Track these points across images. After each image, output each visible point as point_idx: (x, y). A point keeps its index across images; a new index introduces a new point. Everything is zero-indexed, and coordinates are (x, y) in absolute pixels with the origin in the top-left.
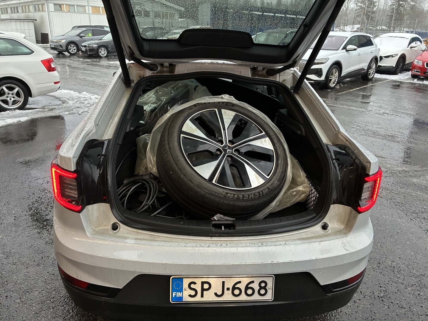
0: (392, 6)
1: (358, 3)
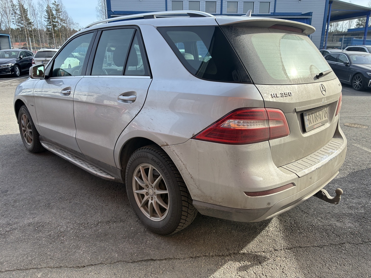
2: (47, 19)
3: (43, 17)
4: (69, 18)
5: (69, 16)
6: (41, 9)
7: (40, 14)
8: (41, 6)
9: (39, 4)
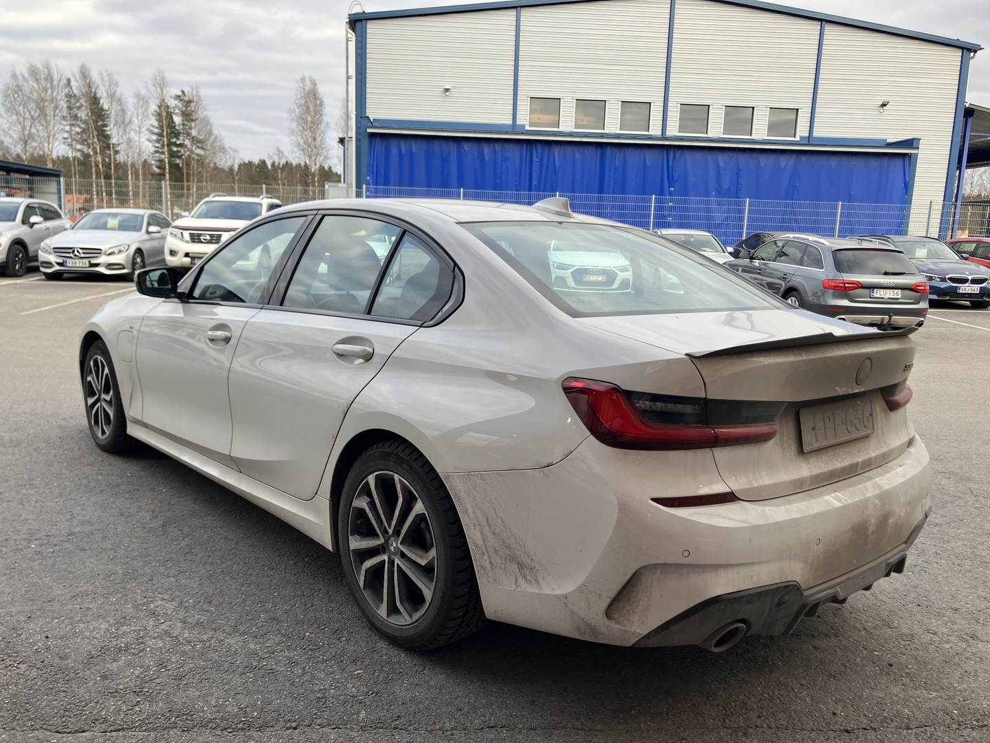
2: (155, 137)
3: (144, 129)
5: (215, 132)
6: (140, 109)
7: (136, 122)
8: (141, 102)
9: (138, 96)
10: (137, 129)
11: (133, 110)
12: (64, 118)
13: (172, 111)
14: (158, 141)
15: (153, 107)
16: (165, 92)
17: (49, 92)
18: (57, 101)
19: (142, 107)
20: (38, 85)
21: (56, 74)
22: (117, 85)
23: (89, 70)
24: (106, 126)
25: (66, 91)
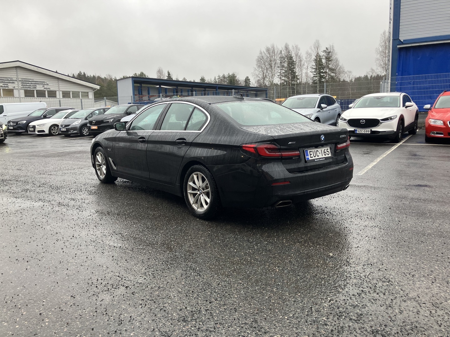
0: (314, 78)
1: (281, 77)
2: (314, 70)
3: (309, 67)
4: (339, 67)
5: (340, 64)
6: (308, 59)
7: (306, 64)
8: (309, 56)
9: (307, 53)
10: (306, 67)
11: (305, 60)
12: (278, 67)
13: (322, 57)
14: (315, 72)
15: (314, 57)
16: (319, 49)
17: (273, 57)
18: (276, 60)
19: (309, 57)
20: (269, 55)
21: (276, 49)
22: (299, 50)
23: (289, 46)
24: (294, 68)
25: (280, 56)
